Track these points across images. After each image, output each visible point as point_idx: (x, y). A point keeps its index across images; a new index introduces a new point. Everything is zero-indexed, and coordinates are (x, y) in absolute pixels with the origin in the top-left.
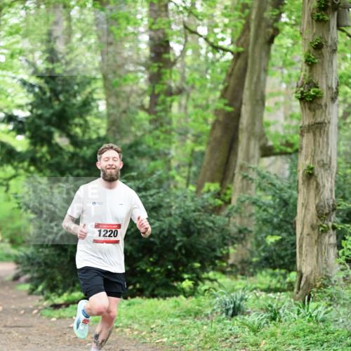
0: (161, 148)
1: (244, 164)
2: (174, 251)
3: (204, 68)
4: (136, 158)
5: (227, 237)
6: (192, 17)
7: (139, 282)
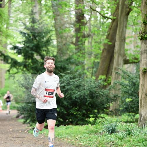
0: (80, 61)
1: (116, 67)
2: (86, 105)
3: (99, 25)
4: (69, 65)
5: (109, 99)
6: (94, 4)
7: (71, 119)
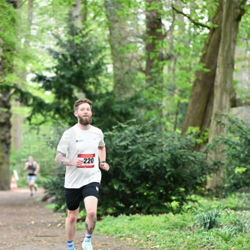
0: (155, 101)
1: (218, 112)
2: (165, 179)
3: (187, 39)
4: (136, 108)
5: (205, 168)
6: (179, 1)
7: (139, 203)
